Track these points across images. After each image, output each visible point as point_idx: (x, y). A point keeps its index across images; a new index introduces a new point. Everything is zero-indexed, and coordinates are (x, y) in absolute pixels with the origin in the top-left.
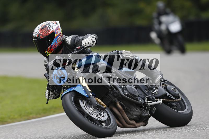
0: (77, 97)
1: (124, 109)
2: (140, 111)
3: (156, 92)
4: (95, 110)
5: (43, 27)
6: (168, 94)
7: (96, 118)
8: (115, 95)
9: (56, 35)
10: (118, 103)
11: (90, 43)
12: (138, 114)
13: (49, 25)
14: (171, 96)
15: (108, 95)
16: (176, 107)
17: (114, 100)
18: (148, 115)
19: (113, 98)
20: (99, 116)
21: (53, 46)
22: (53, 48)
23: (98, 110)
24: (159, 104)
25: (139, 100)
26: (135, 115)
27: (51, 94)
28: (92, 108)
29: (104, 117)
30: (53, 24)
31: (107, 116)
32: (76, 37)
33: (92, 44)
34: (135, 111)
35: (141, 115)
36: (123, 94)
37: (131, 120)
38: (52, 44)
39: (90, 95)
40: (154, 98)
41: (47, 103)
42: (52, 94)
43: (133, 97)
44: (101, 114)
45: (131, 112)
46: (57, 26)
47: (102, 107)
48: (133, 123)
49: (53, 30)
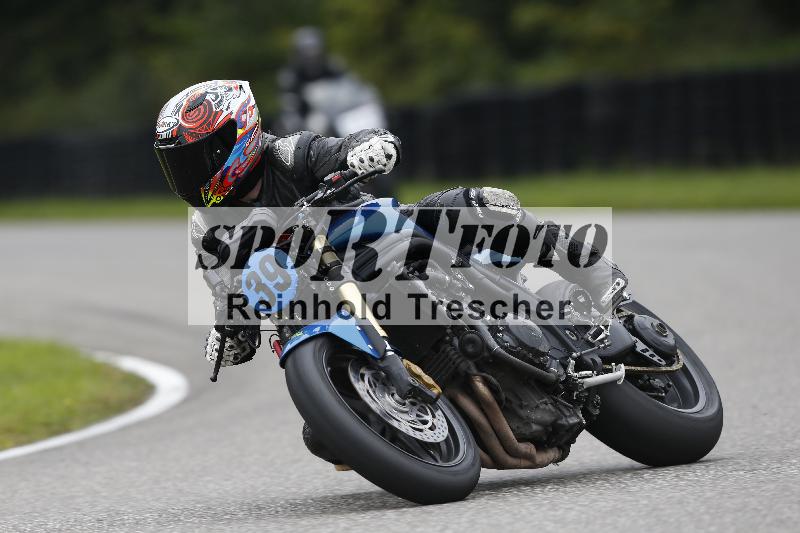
0: (340, 356)
1: (500, 403)
2: (554, 410)
3: (602, 341)
4: (404, 404)
5: (194, 102)
6: (640, 346)
7: (411, 433)
8: (470, 349)
9: (240, 132)
10: (478, 379)
11: (376, 159)
12: (548, 418)
13: (217, 97)
14: (651, 352)
15: (443, 352)
16: (666, 392)
17: (463, 366)
18: (580, 423)
19: (459, 360)
20: (421, 427)
21: (230, 174)
22: (231, 180)
23: (413, 404)
24: (613, 383)
25: (550, 367)
26: (538, 423)
27: (227, 345)
28: (393, 395)
29: (437, 431)
30: (230, 89)
31: (445, 424)
32: (314, 140)
33: (385, 165)
34: (537, 407)
35: (556, 420)
36: (497, 347)
37: (521, 439)
38: (228, 163)
39: (386, 351)
40: (599, 360)
41: (214, 379)
42: (231, 347)
43: (531, 356)
44: (426, 418)
45: (523, 413)
46: (243, 98)
47: (428, 392)
48: (528, 451)
49: (231, 113)
